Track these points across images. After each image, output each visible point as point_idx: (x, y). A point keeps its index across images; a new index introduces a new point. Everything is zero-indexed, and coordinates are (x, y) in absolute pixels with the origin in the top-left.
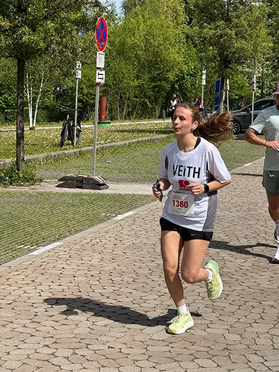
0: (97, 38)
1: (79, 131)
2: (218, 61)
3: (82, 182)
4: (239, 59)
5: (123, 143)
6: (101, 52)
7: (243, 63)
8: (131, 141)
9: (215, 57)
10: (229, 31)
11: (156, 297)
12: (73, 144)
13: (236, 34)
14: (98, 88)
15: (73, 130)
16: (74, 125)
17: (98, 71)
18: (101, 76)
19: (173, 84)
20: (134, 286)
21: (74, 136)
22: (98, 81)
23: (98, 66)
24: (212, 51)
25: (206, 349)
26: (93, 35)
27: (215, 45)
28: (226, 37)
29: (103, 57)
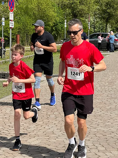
0: (9, 6)
1: (5, 51)
2: (71, 15)
3: (5, 75)
4: (81, 14)
5: (27, 56)
6: (11, 12)
7: (84, 16)
8: (30, 56)
9: (70, 14)
10: (76, 1)
11: (34, 126)
12: (2, 57)
13: (79, 3)
14: (11, 30)
15: (2, 51)
16: (2, 49)
17: (10, 22)
18: (12, 24)
19: (52, 27)
20: (25, 122)
21: (2, 54)
22: (10, 26)
23: (10, 19)
24: (68, 11)
25: (55, 147)
26: (7, 4)
27: (70, 8)
28: (74, 4)
29: (13, 14)
